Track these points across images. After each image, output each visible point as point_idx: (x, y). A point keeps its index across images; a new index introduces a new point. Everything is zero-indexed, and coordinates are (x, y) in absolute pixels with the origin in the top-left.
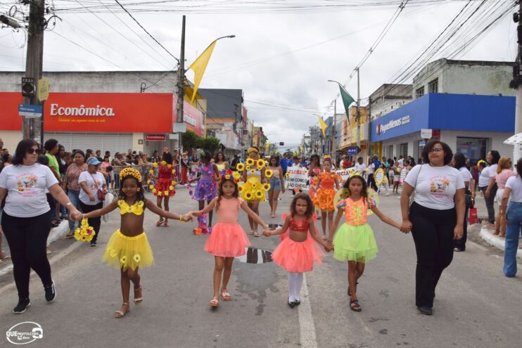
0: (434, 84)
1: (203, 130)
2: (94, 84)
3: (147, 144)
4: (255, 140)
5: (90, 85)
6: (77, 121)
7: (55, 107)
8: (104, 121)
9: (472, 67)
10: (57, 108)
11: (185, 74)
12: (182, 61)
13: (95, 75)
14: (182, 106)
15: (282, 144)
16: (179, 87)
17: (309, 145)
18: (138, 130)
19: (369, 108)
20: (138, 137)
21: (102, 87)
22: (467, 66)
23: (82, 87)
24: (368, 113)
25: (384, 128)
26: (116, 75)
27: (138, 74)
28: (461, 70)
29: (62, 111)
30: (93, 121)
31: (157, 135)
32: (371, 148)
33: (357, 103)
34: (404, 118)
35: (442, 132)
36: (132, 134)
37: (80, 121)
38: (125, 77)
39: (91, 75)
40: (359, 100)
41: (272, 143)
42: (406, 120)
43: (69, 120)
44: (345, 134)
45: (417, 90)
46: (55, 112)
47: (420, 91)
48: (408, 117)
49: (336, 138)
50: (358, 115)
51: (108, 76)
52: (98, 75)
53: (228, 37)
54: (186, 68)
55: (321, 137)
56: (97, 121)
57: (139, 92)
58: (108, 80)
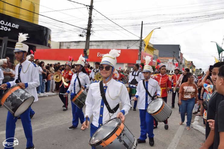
1: (155, 63)
5: (113, 45)
7: (99, 54)
10: (100, 54)
11: (142, 42)
12: (141, 37)
13: (115, 41)
14: (141, 54)
16: (140, 47)
20: (126, 65)
21: (117, 46)
26: (122, 42)
27: (129, 42)
29: (101, 55)
36: (123, 64)
39: (113, 42)
46: (99, 55)
51: (119, 42)
53: (158, 28)
57: (127, 49)
58: (119, 43)
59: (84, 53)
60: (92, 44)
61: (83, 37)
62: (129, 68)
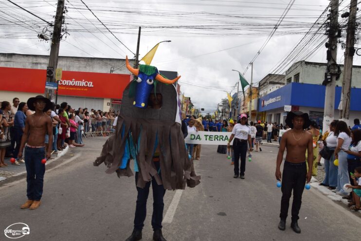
0: (297, 76)
2: (81, 65)
3: (112, 105)
4: (184, 106)
5: (78, 66)
6: (70, 89)
8: (86, 90)
9: (321, 67)
12: (137, 55)
15: (203, 110)
17: (221, 111)
18: (107, 97)
19: (258, 89)
20: (107, 101)
21: (85, 67)
22: (318, 66)
23: (73, 66)
24: (258, 92)
25: (266, 103)
26: (95, 61)
27: (109, 62)
28: (314, 68)
30: (80, 89)
31: (119, 101)
32: (259, 115)
33: (250, 85)
34: (278, 97)
35: (300, 108)
36: (103, 99)
37: (72, 89)
38: (101, 62)
39: (79, 59)
40: (252, 84)
41: (196, 108)
42: (279, 98)
43: (65, 88)
44: (244, 105)
45: (288, 79)
47: (289, 80)
48: (280, 97)
49: (237, 107)
50: (251, 94)
51: (90, 60)
52: (83, 60)
53: (167, 41)
54: (139, 60)
55: (229, 106)
56: (82, 89)
57: (109, 73)
58: (90, 63)
59: (47, 76)
60: (38, 62)
61: (46, 40)
62: (112, 106)
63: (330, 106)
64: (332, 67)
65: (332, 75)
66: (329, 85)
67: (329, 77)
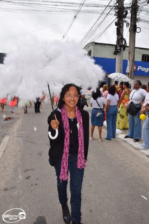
0: (90, 53)
9: (105, 46)
28: (101, 47)
63: (120, 70)
64: (121, 41)
65: (121, 46)
66: (119, 54)
67: (118, 48)
